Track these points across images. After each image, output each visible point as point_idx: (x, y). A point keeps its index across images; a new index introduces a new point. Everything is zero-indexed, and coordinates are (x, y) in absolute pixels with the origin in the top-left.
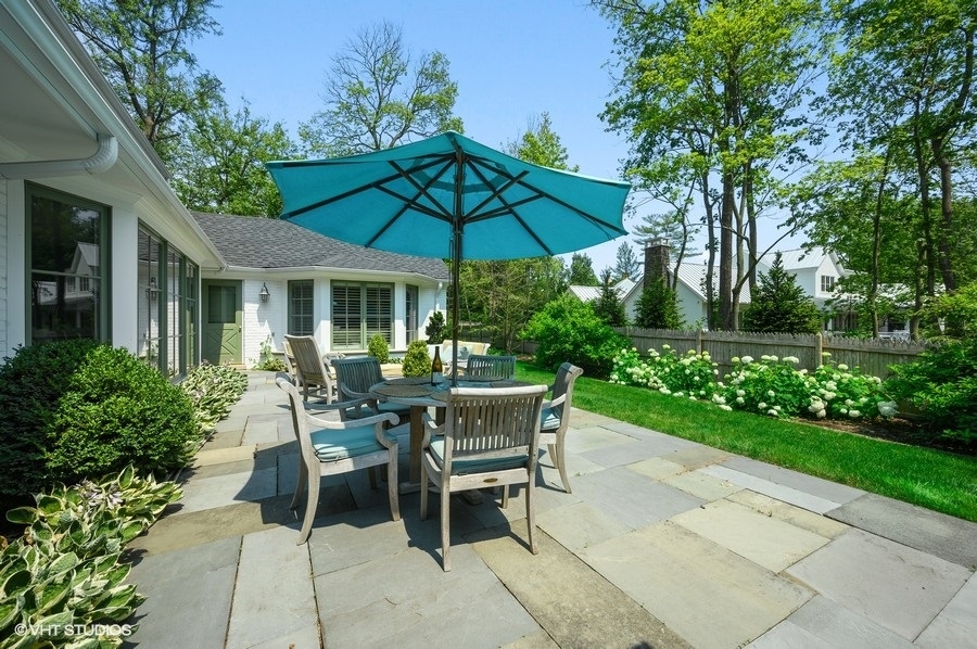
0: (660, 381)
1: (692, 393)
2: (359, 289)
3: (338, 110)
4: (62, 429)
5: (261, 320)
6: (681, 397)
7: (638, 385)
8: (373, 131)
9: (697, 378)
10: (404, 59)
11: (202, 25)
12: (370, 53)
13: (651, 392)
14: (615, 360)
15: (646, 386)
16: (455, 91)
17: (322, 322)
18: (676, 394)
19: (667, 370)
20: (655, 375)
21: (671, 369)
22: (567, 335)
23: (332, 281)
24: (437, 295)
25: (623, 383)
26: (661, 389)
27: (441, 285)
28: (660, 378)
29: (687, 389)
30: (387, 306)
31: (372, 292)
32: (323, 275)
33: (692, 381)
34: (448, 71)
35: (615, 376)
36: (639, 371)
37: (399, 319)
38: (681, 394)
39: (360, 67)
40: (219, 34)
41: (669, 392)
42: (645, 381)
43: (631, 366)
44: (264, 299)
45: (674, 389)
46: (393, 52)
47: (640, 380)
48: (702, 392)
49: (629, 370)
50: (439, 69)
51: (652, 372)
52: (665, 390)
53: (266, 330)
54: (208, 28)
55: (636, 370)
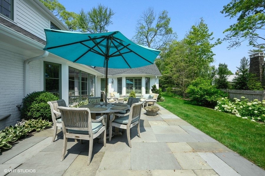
0: (237, 111)
1: (253, 118)
2: (133, 79)
3: (137, 34)
4: (32, 108)
5: (112, 87)
6: (246, 119)
7: (227, 112)
8: (147, 37)
9: (256, 112)
10: (154, 16)
11: (109, 23)
12: (146, 17)
13: (233, 115)
14: (218, 102)
15: (231, 113)
16: (169, 20)
17: (124, 88)
18: (243, 118)
19: (241, 107)
20: (236, 109)
21: (243, 107)
22: (198, 92)
23: (126, 77)
24: (156, 80)
25: (220, 111)
26: (236, 115)
27: (156, 77)
28: (238, 110)
29: (251, 116)
30: (140, 84)
31: (136, 80)
32: (124, 76)
33: (253, 113)
34: (167, 15)
35: (216, 108)
36: (228, 106)
37: (143, 87)
38: (246, 118)
39: (143, 21)
40: (112, 24)
41: (240, 116)
42: (230, 111)
43: (224, 104)
44: (113, 82)
45: (243, 115)
46: (151, 15)
47: (228, 110)
48: (259, 118)
49: (223, 106)
50: (165, 15)
51: (235, 107)
52: (238, 115)
53: (113, 90)
54: (111, 23)
55: (226, 106)
